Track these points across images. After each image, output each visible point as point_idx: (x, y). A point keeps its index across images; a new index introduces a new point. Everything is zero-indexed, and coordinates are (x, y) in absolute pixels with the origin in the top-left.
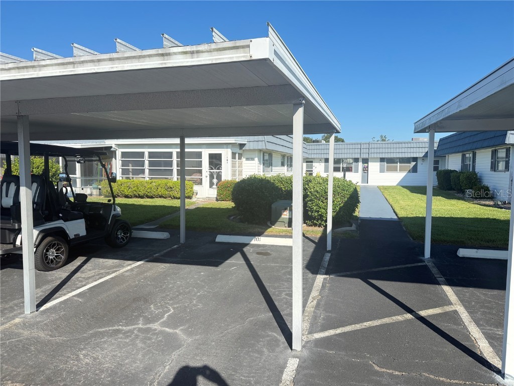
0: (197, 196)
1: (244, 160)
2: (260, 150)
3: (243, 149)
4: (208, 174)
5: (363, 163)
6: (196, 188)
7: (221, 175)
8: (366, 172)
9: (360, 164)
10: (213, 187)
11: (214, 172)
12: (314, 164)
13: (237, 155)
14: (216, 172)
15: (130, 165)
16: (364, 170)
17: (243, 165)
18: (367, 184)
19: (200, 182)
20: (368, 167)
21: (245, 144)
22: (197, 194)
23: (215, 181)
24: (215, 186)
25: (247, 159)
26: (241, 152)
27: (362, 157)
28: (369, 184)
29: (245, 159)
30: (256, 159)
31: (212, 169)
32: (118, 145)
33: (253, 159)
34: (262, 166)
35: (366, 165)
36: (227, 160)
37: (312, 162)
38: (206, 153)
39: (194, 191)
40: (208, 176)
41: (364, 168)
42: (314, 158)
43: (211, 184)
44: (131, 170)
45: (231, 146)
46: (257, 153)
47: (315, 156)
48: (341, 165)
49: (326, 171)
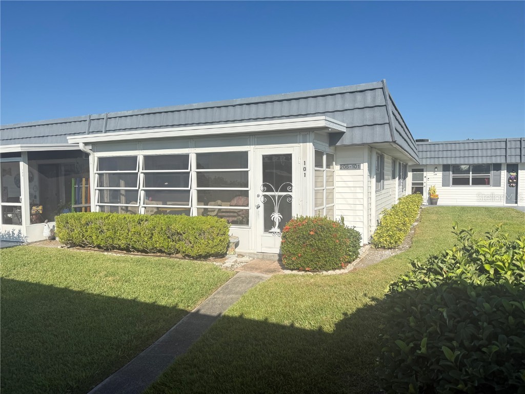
0: (238, 250)
1: (336, 168)
2: (371, 147)
3: (338, 144)
4: (260, 201)
5: (508, 171)
6: (234, 231)
7: (291, 204)
8: (514, 185)
9: (504, 174)
10: (273, 230)
11: (274, 197)
12: (425, 173)
13: (325, 157)
14: (279, 197)
15: (122, 182)
16: (509, 183)
17: (336, 179)
18: (516, 205)
19: (242, 219)
20: (517, 178)
21: (342, 133)
22: (237, 245)
23: (276, 216)
24: (276, 229)
25: (344, 167)
26: (330, 150)
27: (509, 161)
28: (520, 204)
29: (338, 167)
30: (365, 166)
31: (270, 190)
32: (93, 144)
33: (356, 166)
34: (374, 180)
35: (515, 174)
36: (305, 169)
37: (422, 170)
38: (256, 154)
39: (232, 240)
40: (262, 206)
41: (510, 178)
42: (426, 165)
43: (268, 224)
44: (123, 192)
45: (312, 136)
46: (366, 153)
47: (428, 162)
48: (471, 175)
49: (445, 184)
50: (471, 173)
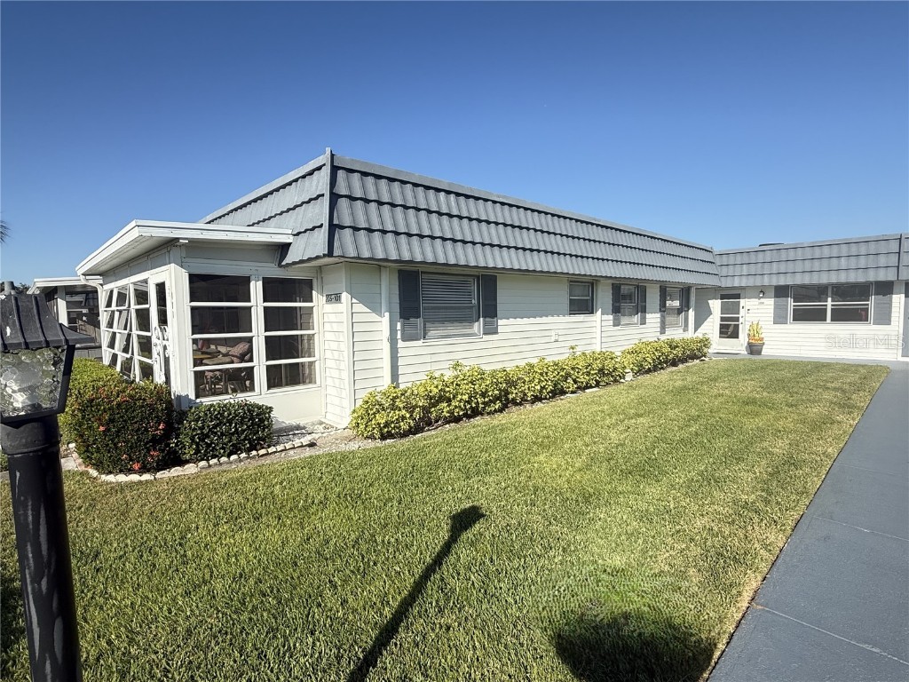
9: (899, 301)
12: (742, 302)
25: (329, 298)
27: (904, 278)
29: (325, 298)
30: (345, 298)
33: (337, 298)
37: (738, 296)
42: (743, 288)
46: (343, 275)
47: (745, 282)
48: (829, 303)
49: (779, 319)
50: (830, 299)
